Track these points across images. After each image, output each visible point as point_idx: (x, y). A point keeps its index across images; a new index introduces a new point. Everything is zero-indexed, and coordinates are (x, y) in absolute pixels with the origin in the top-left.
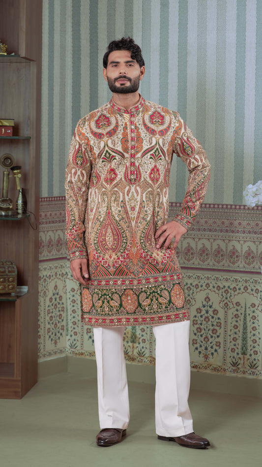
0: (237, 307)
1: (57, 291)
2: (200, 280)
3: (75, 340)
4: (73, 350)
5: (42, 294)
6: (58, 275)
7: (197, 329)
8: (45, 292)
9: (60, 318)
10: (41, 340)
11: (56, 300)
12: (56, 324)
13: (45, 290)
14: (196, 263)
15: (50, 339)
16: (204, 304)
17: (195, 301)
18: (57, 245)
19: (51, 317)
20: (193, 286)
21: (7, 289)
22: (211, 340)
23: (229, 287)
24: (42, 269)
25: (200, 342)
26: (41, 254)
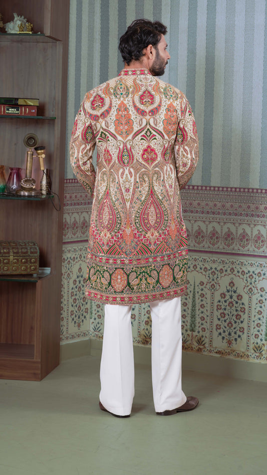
0: (262, 293)
1: (82, 273)
2: (225, 265)
3: (98, 323)
4: (97, 333)
5: (66, 276)
6: (83, 257)
7: (221, 314)
8: (69, 274)
9: (84, 301)
10: (64, 323)
11: (80, 283)
12: (80, 307)
13: (69, 272)
14: (221, 247)
15: (73, 322)
16: (228, 289)
17: (219, 285)
18: (82, 228)
19: (75, 299)
20: (218, 271)
21: (29, 270)
22: (234, 325)
23: (253, 272)
24: (66, 250)
25: (224, 328)
26: (65, 235)
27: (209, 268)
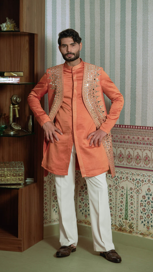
5: (48, 183)
7: (143, 209)
13: (50, 180)
16: (147, 193)
17: (142, 191)
20: (140, 181)
21: (17, 181)
22: (151, 217)
25: (145, 218)
27: (135, 179)
